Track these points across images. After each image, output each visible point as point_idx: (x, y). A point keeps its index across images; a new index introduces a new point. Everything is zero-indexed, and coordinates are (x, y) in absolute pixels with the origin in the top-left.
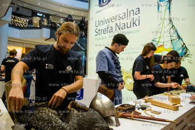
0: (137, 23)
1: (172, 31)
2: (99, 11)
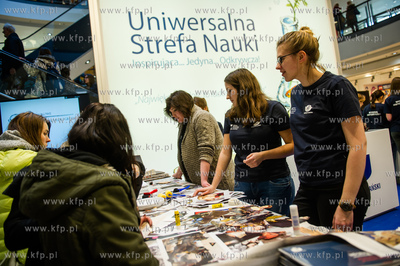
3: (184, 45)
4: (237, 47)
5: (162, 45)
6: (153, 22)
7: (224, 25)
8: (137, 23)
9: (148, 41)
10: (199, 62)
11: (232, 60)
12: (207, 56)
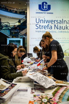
2: (39, 13)
3: (49, 27)
4: (64, 28)
5: (43, 27)
6: (42, 21)
7: (61, 22)
8: (38, 22)
9: (40, 26)
11: (61, 32)
12: (55, 30)
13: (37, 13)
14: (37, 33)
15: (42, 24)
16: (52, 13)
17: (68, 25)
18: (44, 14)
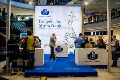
0: (61, 26)
1: (73, 31)
2: (41, 16)
3: (48, 26)
4: (58, 26)
5: (44, 26)
6: (43, 22)
7: (56, 22)
8: (40, 22)
9: (42, 25)
10: (50, 29)
11: (56, 29)
12: (52, 28)
13: (40, 16)
14: (40, 29)
15: (43, 24)
16: (50, 16)
17: (61, 24)
18: (44, 17)
